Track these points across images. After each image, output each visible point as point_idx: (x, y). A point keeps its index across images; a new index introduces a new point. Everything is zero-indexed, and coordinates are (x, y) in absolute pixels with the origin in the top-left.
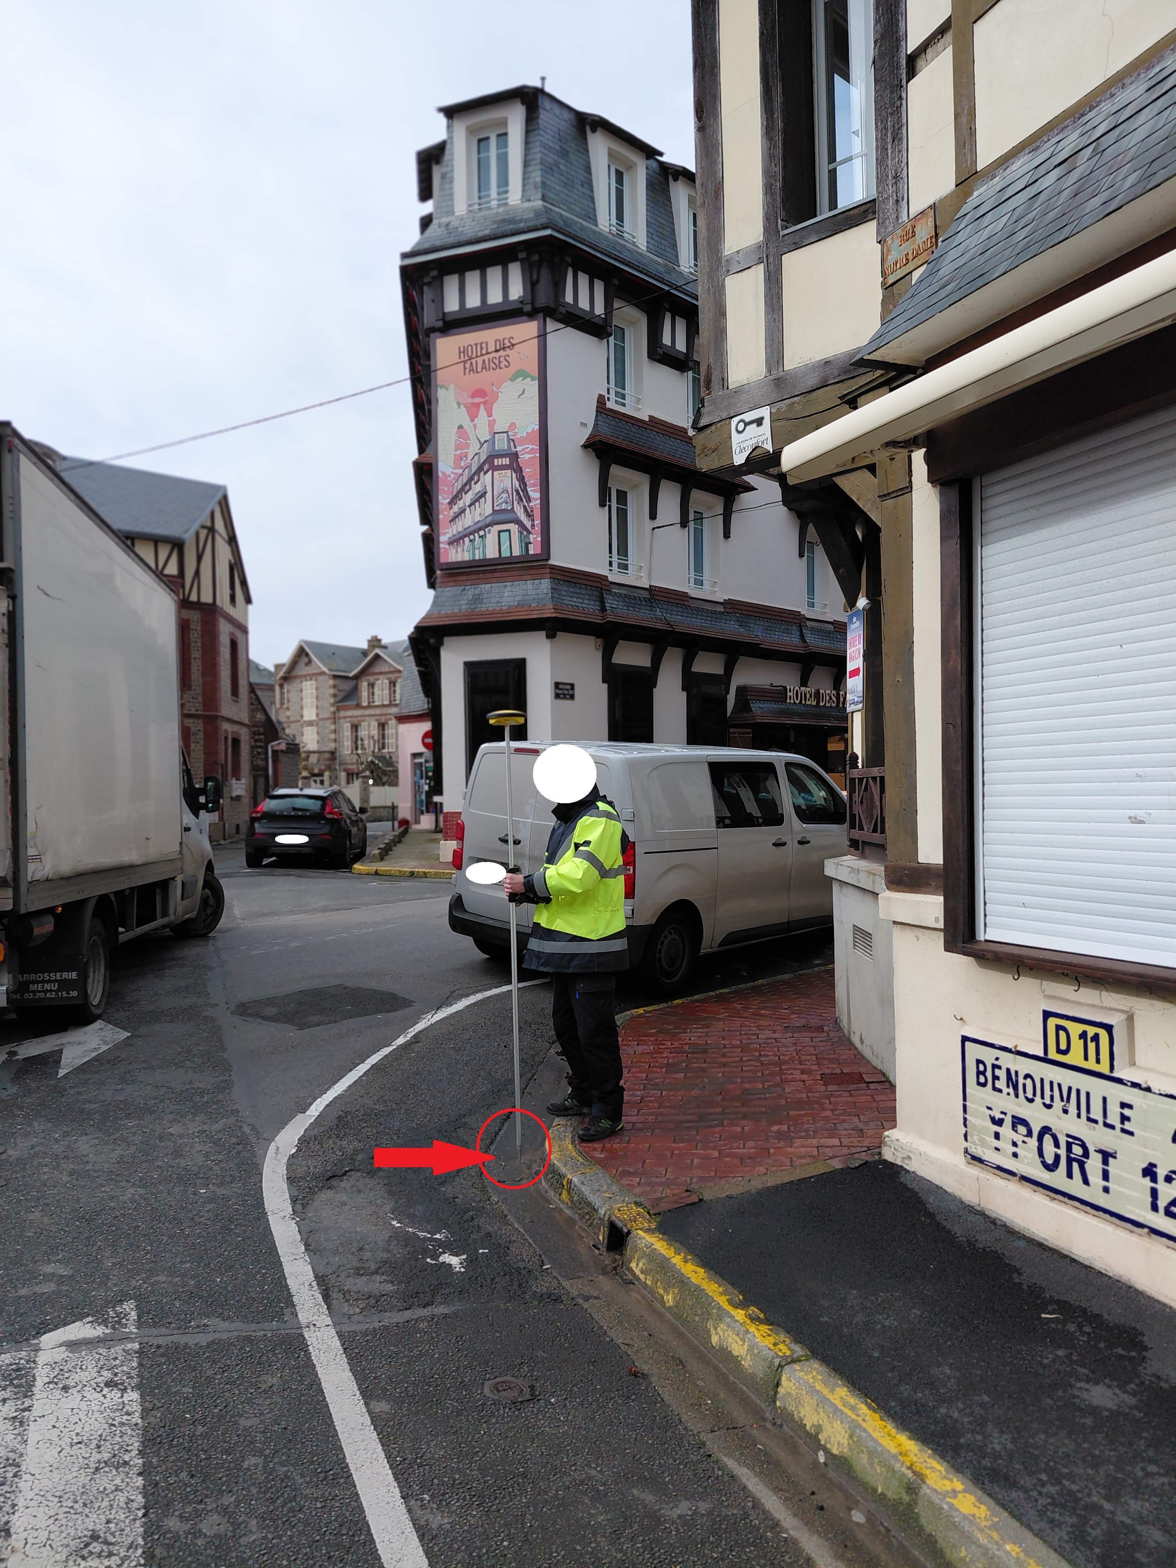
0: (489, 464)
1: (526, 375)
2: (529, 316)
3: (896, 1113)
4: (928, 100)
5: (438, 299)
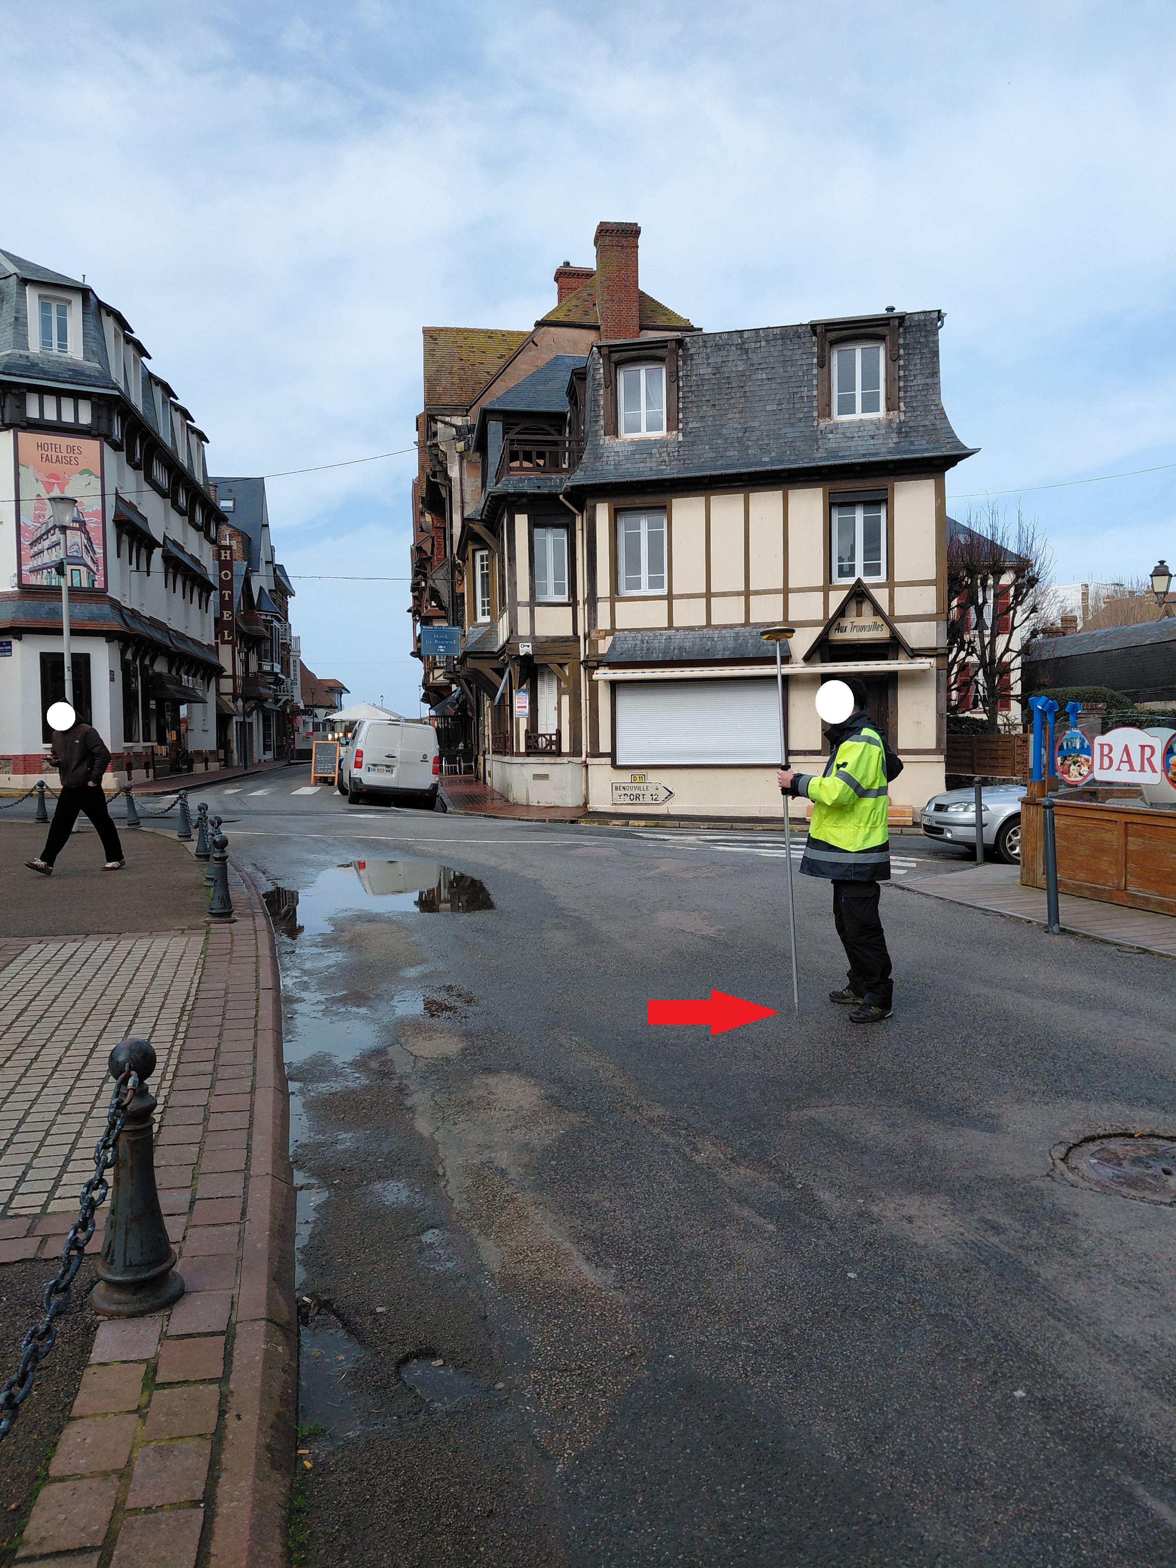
1: (91, 473)
2: (94, 437)
3: (586, 803)
4: (603, 608)
5: (22, 406)
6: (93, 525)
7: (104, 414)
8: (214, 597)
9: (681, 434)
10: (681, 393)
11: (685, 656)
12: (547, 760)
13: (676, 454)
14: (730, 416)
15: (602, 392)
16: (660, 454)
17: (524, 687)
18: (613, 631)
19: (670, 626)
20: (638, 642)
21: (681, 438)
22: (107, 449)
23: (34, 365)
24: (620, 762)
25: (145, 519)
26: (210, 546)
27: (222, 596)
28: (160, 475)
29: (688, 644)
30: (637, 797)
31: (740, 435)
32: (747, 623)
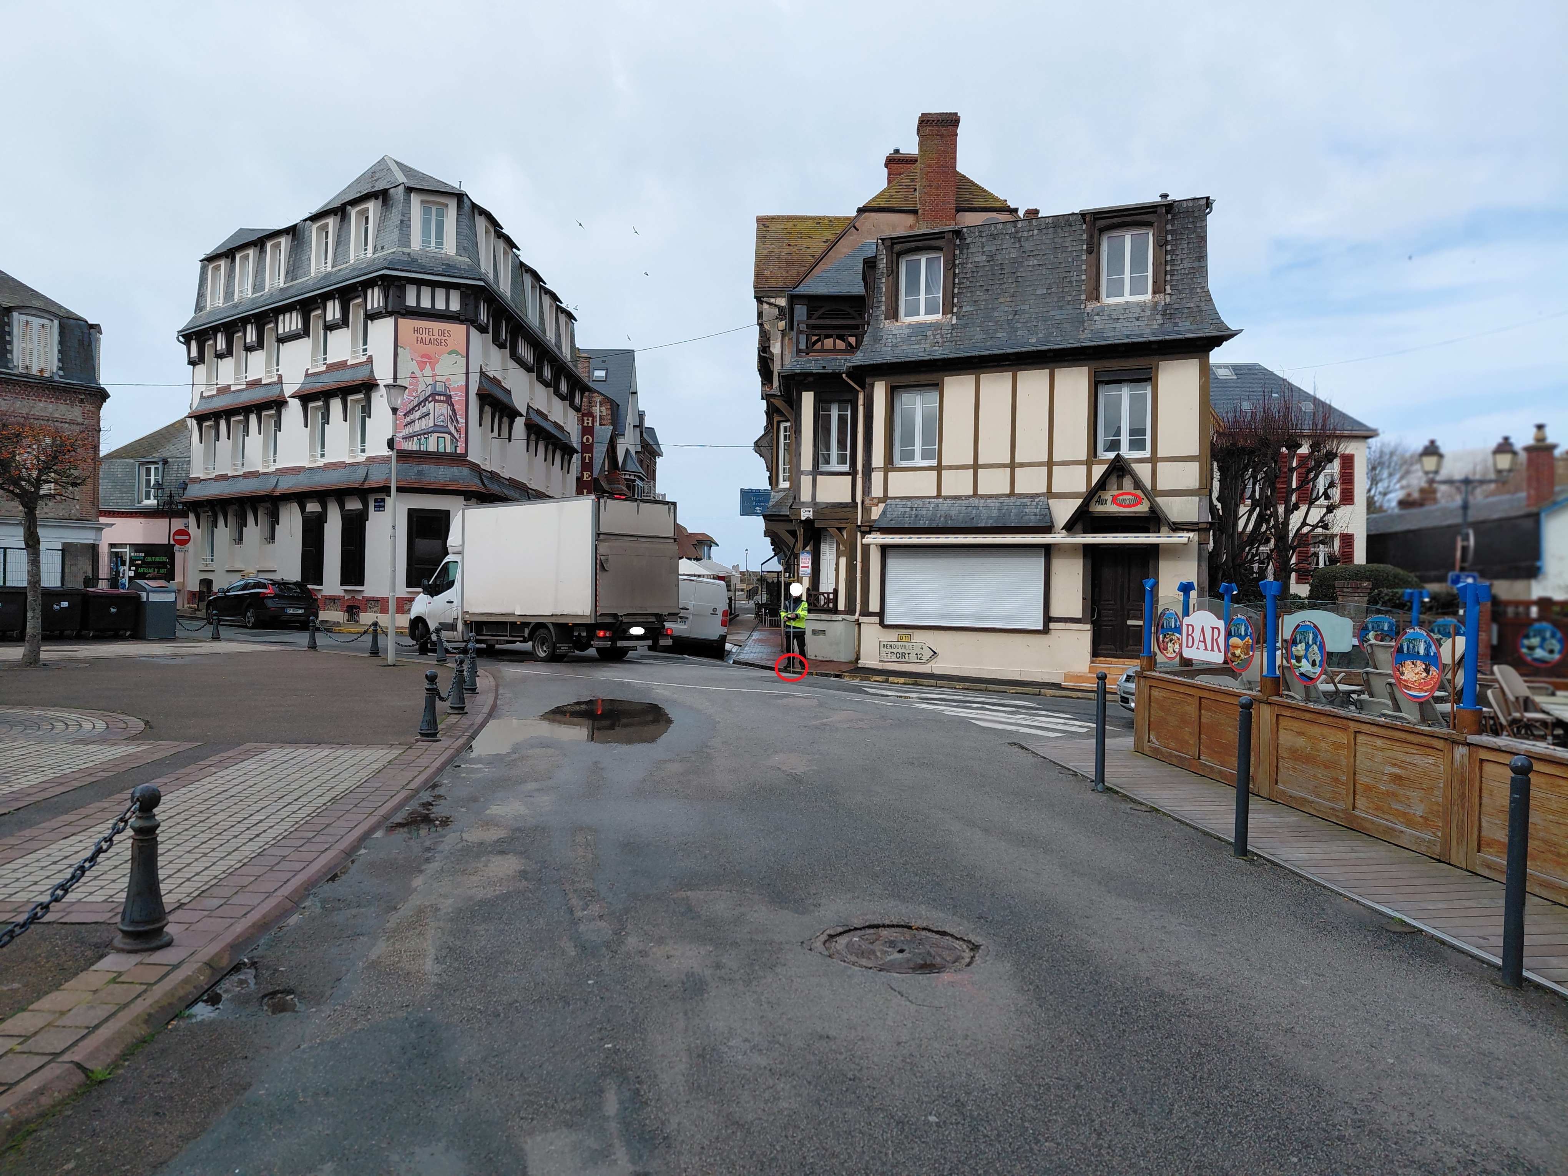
0: (433, 397)
1: (458, 354)
2: (462, 322)
3: (858, 658)
4: (877, 478)
5: (402, 297)
6: (457, 398)
7: (471, 302)
8: (576, 458)
9: (955, 318)
10: (957, 280)
11: (950, 524)
12: (824, 616)
13: (949, 335)
14: (1001, 300)
15: (884, 280)
16: (934, 336)
17: (808, 548)
18: (885, 498)
19: (939, 495)
20: (908, 509)
21: (954, 321)
22: (474, 332)
23: (414, 261)
24: (888, 622)
25: (509, 392)
26: (575, 413)
27: (583, 459)
28: (525, 352)
29: (953, 513)
30: (903, 655)
31: (1010, 317)
32: (1012, 494)
